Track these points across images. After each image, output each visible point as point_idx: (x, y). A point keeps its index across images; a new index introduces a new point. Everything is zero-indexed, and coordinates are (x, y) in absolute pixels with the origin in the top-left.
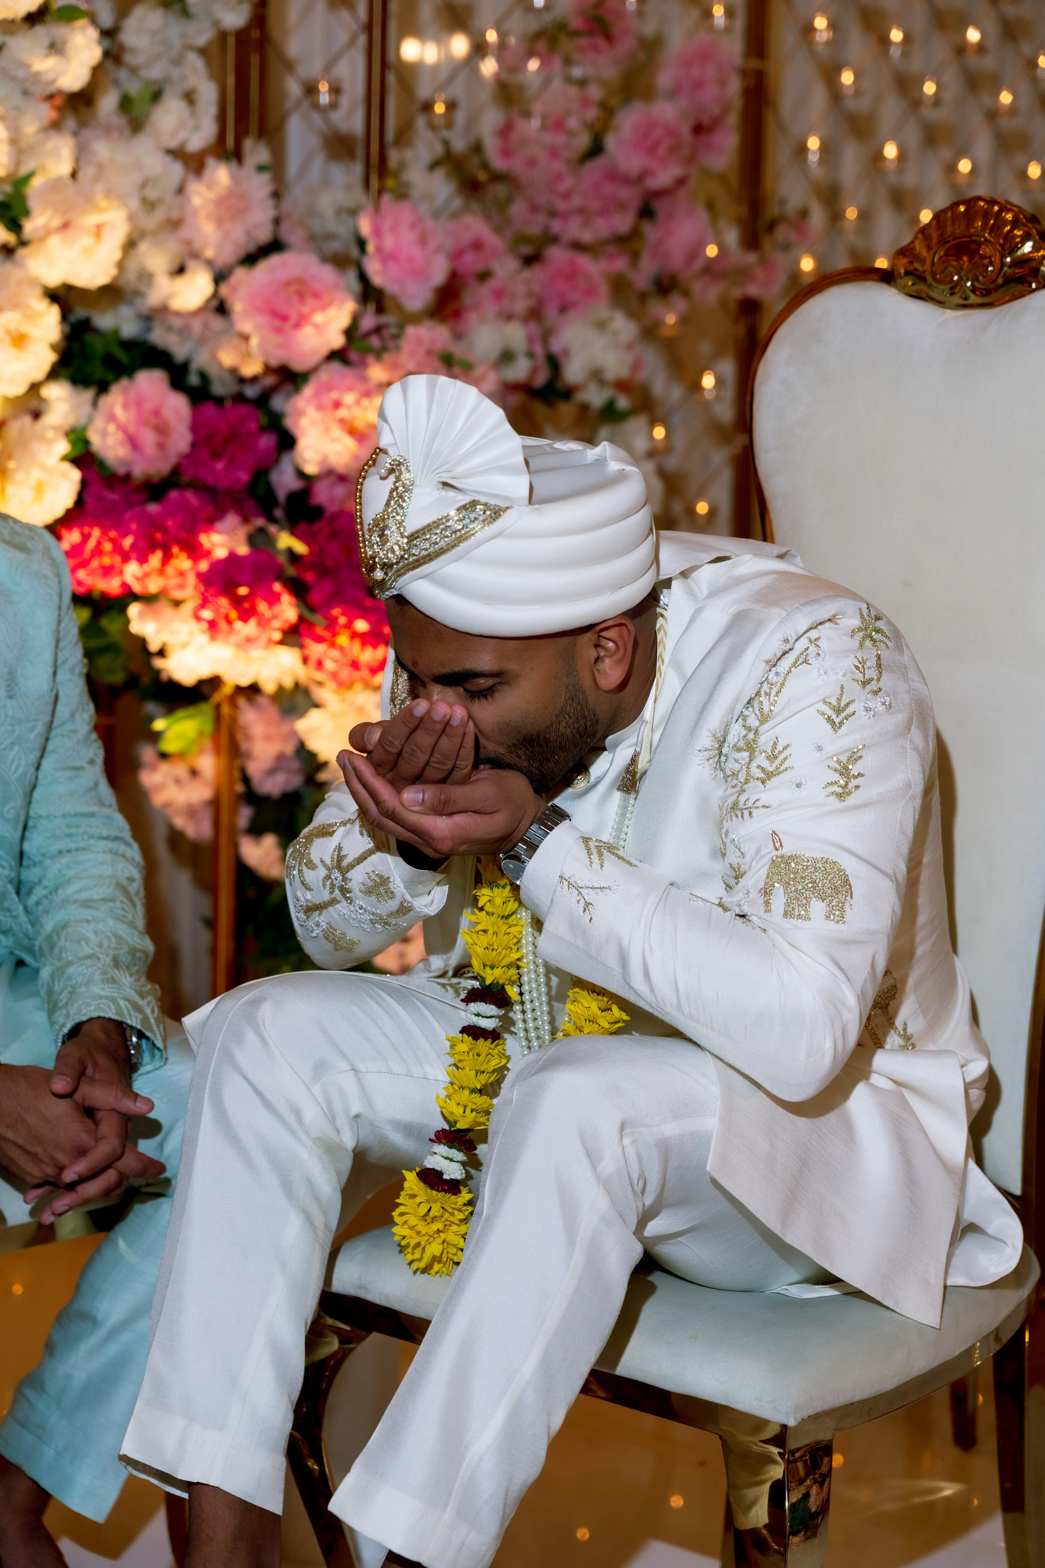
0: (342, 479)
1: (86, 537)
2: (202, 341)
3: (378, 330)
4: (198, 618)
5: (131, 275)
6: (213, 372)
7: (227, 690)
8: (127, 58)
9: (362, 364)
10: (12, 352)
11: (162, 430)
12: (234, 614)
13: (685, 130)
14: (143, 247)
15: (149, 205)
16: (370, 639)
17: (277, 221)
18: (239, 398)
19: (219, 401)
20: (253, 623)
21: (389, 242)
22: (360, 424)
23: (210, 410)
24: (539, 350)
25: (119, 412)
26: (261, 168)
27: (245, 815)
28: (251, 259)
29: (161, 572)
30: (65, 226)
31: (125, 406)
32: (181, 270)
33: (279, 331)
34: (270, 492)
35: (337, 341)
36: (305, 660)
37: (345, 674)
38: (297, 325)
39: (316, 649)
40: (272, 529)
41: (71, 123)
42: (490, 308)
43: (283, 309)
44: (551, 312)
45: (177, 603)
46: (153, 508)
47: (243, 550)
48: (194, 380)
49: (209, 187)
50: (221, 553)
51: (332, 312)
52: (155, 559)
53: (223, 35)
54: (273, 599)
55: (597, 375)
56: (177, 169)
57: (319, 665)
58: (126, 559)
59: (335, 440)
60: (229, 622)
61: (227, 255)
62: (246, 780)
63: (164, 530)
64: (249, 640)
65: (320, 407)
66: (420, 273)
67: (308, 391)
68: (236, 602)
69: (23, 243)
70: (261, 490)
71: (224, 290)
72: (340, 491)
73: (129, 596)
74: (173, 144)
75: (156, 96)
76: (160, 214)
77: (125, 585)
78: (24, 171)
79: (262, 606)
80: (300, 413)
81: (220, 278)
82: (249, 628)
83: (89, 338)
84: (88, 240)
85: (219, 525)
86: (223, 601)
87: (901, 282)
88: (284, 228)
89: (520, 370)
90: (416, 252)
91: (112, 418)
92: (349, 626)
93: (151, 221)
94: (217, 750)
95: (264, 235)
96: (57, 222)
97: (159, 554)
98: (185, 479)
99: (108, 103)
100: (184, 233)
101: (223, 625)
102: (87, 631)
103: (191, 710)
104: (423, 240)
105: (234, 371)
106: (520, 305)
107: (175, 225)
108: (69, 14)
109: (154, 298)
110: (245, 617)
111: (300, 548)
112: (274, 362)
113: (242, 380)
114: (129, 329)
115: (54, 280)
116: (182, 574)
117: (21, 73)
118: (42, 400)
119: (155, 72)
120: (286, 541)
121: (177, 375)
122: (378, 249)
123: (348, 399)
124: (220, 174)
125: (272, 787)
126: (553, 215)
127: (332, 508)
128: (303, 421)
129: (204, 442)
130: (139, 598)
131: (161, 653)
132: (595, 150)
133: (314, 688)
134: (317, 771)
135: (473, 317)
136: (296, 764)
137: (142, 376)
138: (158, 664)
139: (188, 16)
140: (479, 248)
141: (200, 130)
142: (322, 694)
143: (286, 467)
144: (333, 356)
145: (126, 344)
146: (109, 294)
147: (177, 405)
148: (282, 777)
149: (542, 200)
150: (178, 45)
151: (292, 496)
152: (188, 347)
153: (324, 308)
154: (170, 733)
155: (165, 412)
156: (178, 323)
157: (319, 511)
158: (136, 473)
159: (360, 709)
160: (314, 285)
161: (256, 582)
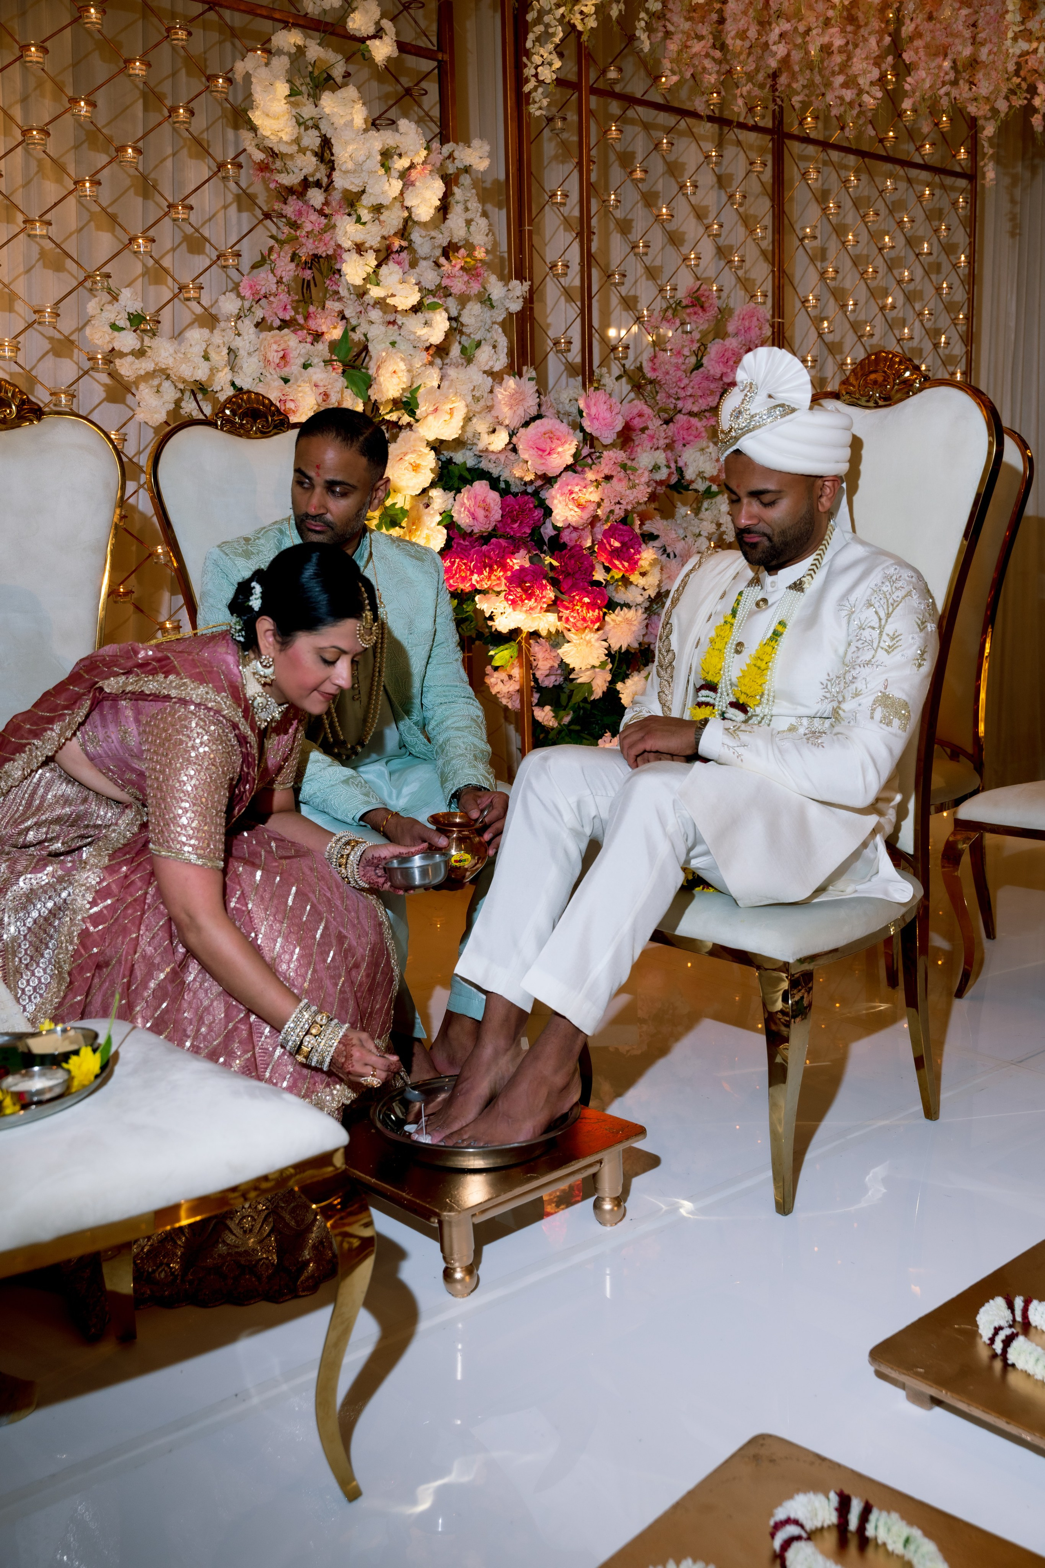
0: (576, 529)
1: (453, 563)
2: (506, 466)
3: (590, 455)
4: (507, 599)
5: (469, 434)
6: (511, 480)
7: (524, 635)
8: (462, 329)
9: (583, 471)
10: (413, 473)
11: (487, 509)
12: (524, 596)
14: (475, 420)
15: (476, 399)
16: (592, 606)
17: (540, 405)
18: (525, 493)
19: (515, 495)
20: (533, 600)
21: (593, 411)
22: (582, 501)
23: (510, 499)
24: (673, 465)
25: (466, 502)
26: (532, 379)
27: (536, 697)
28: (526, 424)
29: (489, 578)
30: (436, 410)
31: (468, 499)
32: (494, 431)
33: (541, 457)
34: (541, 538)
35: (570, 461)
36: (560, 619)
37: (579, 624)
38: (549, 454)
39: (566, 613)
40: (543, 555)
41: (438, 361)
42: (648, 445)
43: (543, 446)
44: (678, 446)
45: (498, 593)
46: (484, 547)
47: (528, 565)
48: (502, 485)
49: (506, 390)
50: (517, 567)
51: (567, 446)
52: (486, 572)
53: (510, 314)
54: (543, 588)
55: (701, 475)
56: (489, 381)
57: (567, 619)
58: (472, 574)
59: (571, 510)
60: (522, 601)
61: (515, 423)
62: (536, 680)
63: (490, 558)
64: (531, 609)
65: (562, 494)
66: (610, 425)
67: (556, 486)
68: (525, 591)
69: (417, 421)
70: (536, 537)
71: (514, 440)
72: (575, 535)
73: (475, 591)
74: (487, 368)
75: (478, 344)
76: (482, 403)
77: (472, 585)
78: (415, 386)
79: (537, 592)
80: (553, 498)
81: (512, 434)
82: (532, 603)
83: (451, 467)
84: (447, 417)
85: (516, 555)
86: (519, 590)
88: (543, 408)
89: (663, 474)
90: (608, 415)
91: (463, 504)
92: (580, 600)
93: (477, 407)
94: (521, 666)
95: (533, 412)
96: (431, 409)
97: (488, 570)
98: (499, 533)
99: (455, 351)
100: (494, 413)
101: (519, 602)
102: (457, 610)
103: (507, 646)
104: (610, 409)
105: (521, 479)
106: (662, 443)
107: (490, 408)
108: (433, 307)
109: (481, 445)
110: (529, 598)
111: (555, 563)
112: (539, 473)
113: (526, 484)
114: (470, 463)
115: (431, 438)
116: (499, 578)
117: (412, 337)
118: (430, 498)
119: (477, 337)
120: (548, 560)
121: (494, 483)
122: (589, 414)
123: (577, 489)
124: (511, 383)
125: (549, 683)
126: (678, 399)
127: (572, 544)
128: (555, 502)
129: (508, 514)
130: (479, 592)
131: (491, 618)
132: (699, 365)
133: (566, 632)
134: (570, 673)
135: (639, 449)
136: (559, 672)
137: (477, 484)
138: (490, 623)
139: (492, 307)
140: (640, 415)
141: (500, 362)
142: (570, 635)
143: (548, 525)
144: (568, 468)
145: (469, 470)
146: (459, 443)
147: (494, 497)
148: (553, 678)
149: (672, 391)
150: (489, 322)
151: (551, 538)
152: (499, 469)
153: (563, 445)
154: (496, 657)
155: (488, 500)
156: (493, 457)
157: (565, 545)
158: (476, 531)
159: (589, 642)
160: (558, 434)
161: (534, 580)
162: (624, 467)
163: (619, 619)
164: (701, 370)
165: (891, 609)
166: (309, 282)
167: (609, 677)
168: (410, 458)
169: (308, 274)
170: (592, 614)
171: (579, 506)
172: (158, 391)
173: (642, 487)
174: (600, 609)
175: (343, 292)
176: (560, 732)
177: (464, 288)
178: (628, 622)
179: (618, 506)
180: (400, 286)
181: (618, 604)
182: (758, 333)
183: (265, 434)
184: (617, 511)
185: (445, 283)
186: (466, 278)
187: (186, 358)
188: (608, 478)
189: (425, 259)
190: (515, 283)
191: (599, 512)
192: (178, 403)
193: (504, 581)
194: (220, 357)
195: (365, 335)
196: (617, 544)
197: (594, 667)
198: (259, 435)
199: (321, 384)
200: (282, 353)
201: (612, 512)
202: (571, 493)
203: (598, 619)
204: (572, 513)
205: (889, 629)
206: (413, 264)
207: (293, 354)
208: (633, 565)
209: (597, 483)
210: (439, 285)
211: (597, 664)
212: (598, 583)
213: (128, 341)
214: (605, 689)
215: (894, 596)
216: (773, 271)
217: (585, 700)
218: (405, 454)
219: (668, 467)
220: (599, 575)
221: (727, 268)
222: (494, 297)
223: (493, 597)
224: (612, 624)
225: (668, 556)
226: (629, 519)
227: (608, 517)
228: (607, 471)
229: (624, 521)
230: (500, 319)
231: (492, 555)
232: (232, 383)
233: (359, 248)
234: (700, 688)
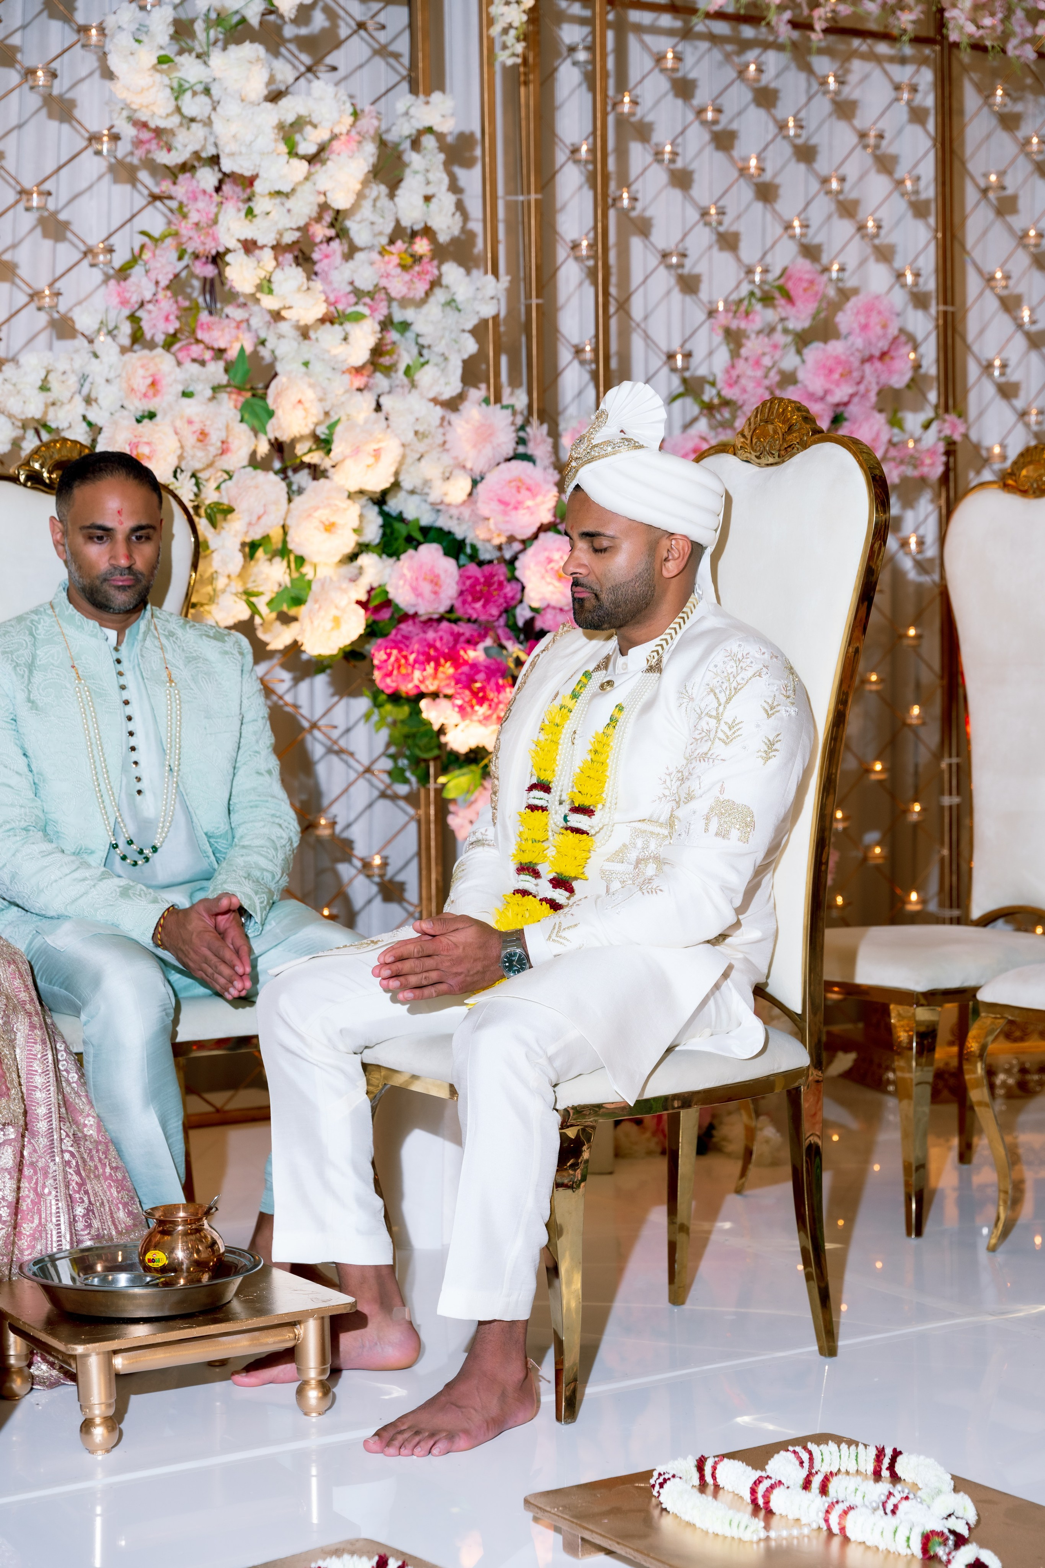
1: (386, 656)
2: (472, 523)
4: (456, 705)
6: (479, 545)
10: (326, 535)
11: (435, 581)
12: (474, 701)
13: (855, 360)
15: (419, 436)
17: (521, 441)
18: (495, 561)
19: (482, 563)
20: (485, 706)
23: (474, 569)
25: (406, 571)
26: (512, 408)
29: (435, 676)
30: (356, 451)
31: (410, 569)
32: (450, 476)
33: (505, 513)
34: (515, 622)
35: (547, 518)
38: (516, 508)
40: (512, 646)
43: (507, 499)
45: (448, 697)
46: (430, 634)
47: (485, 658)
48: (466, 550)
49: (467, 422)
52: (430, 668)
53: (483, 320)
54: (499, 690)
56: (439, 411)
58: (414, 668)
59: (549, 584)
60: (472, 707)
61: (479, 465)
63: (436, 649)
64: (484, 718)
65: (539, 564)
67: (531, 552)
68: (474, 694)
69: (334, 465)
70: (509, 620)
71: (479, 488)
73: (420, 694)
74: (431, 395)
75: (424, 364)
76: (429, 440)
77: (415, 686)
78: (331, 418)
79: (491, 695)
80: (526, 571)
81: (476, 481)
82: (484, 710)
83: (398, 526)
84: (371, 460)
85: (477, 645)
86: (467, 692)
91: (403, 575)
93: (422, 446)
96: (351, 449)
97: (432, 664)
98: (456, 615)
100: (450, 453)
101: (469, 709)
103: (465, 769)
107: (443, 447)
108: (353, 317)
109: (436, 496)
110: (481, 702)
112: (510, 534)
113: (496, 548)
114: (424, 518)
115: (352, 488)
116: (449, 677)
117: (328, 356)
118: (357, 566)
120: (515, 652)
121: (453, 546)
123: (558, 556)
124: (476, 411)
128: (530, 575)
129: (471, 590)
130: (427, 695)
131: (442, 732)
137: (424, 549)
138: (441, 739)
139: (458, 310)
141: (452, 384)
143: (523, 603)
144: (545, 527)
145: (418, 527)
146: (398, 489)
147: (448, 566)
151: (526, 623)
152: (464, 528)
153: (542, 496)
154: (450, 785)
155: (440, 572)
156: (454, 512)
158: (422, 612)
160: (529, 482)
161: (488, 680)
164: (796, 385)
168: (323, 514)
177: (404, 290)
180: (302, 294)
186: (406, 277)
193: (453, 682)
194: (64, 388)
195: (273, 352)
199: (196, 419)
200: (149, 381)
202: (551, 561)
204: (551, 588)
205: (728, 716)
206: (348, 256)
207: (164, 382)
215: (739, 678)
218: (316, 509)
221: (857, 236)
222: (459, 297)
223: (443, 703)
230: (469, 326)
231: (438, 644)
232: (84, 418)
233: (250, 246)
234: (532, 788)
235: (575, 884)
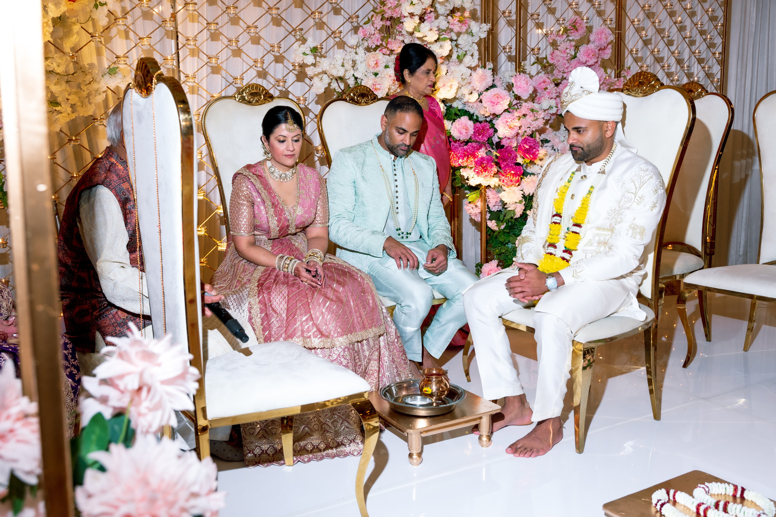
0: (509, 138)
2: (476, 109)
3: (516, 104)
4: (474, 171)
5: (459, 95)
6: (479, 116)
7: (483, 187)
8: (459, 46)
9: (512, 112)
11: (467, 129)
12: (483, 170)
13: (597, 50)
14: (462, 88)
15: (463, 79)
16: (515, 175)
17: (493, 81)
19: (481, 122)
21: (519, 84)
22: (512, 126)
23: (478, 124)
26: (489, 69)
27: (488, 215)
28: (487, 89)
29: (467, 161)
30: (444, 85)
31: (458, 125)
32: (471, 93)
33: (493, 106)
34: (492, 143)
35: (507, 107)
36: (500, 180)
37: (509, 183)
38: (496, 104)
39: (503, 178)
40: (492, 151)
41: (446, 62)
42: (547, 96)
43: (494, 101)
45: (472, 168)
46: (465, 147)
47: (485, 155)
48: (475, 117)
49: (478, 74)
50: (480, 156)
51: (505, 101)
52: (465, 159)
53: (481, 39)
54: (492, 166)
56: (469, 71)
57: (503, 181)
58: (459, 159)
60: (482, 172)
61: (481, 89)
62: (489, 208)
63: (467, 152)
64: (486, 176)
65: (502, 123)
66: (527, 91)
67: (500, 119)
68: (483, 168)
69: (435, 90)
70: (490, 142)
71: (481, 97)
72: (508, 141)
73: (460, 167)
74: (468, 66)
75: (465, 55)
76: (466, 81)
77: (459, 164)
79: (489, 168)
80: (498, 124)
81: (480, 95)
82: (486, 173)
83: (451, 109)
84: (449, 89)
85: (480, 150)
86: (480, 167)
87: (625, 91)
88: (496, 81)
89: (553, 111)
90: (525, 86)
91: (456, 127)
92: (509, 172)
94: (482, 201)
95: (490, 84)
96: (442, 85)
97: (466, 157)
98: (473, 140)
99: (454, 56)
100: (472, 85)
101: (480, 173)
103: (475, 192)
104: (527, 83)
105: (484, 115)
106: (554, 96)
107: (470, 83)
108: (445, 39)
109: (465, 100)
110: (485, 171)
111: (498, 155)
112: (492, 113)
113: (486, 117)
114: (460, 107)
115: (442, 98)
116: (472, 161)
119: (465, 49)
120: (495, 153)
121: (471, 117)
122: (516, 86)
123: (509, 120)
124: (480, 71)
125: (495, 209)
126: (564, 73)
127: (506, 145)
128: (499, 126)
129: (477, 131)
130: (463, 167)
131: (468, 179)
132: (575, 57)
133: (503, 186)
134: (505, 205)
135: (543, 99)
136: (500, 204)
137: (462, 118)
138: (467, 181)
139: (473, 36)
140: (544, 82)
141: (474, 62)
142: (504, 188)
143: (496, 136)
144: (505, 111)
145: (459, 110)
146: (455, 99)
147: (470, 124)
148: (497, 207)
149: (561, 70)
150: (471, 42)
151: (497, 143)
152: (474, 110)
153: (503, 100)
154: (469, 197)
155: (468, 125)
156: (471, 105)
157: (503, 146)
158: (461, 139)
159: (514, 191)
160: (501, 95)
161: (488, 163)
162: (532, 110)
163: (529, 180)
164: (576, 59)
165: (642, 184)
166: (389, 26)
167: (523, 208)
169: (388, 23)
170: (515, 179)
171: (510, 128)
172: (321, 79)
173: (540, 120)
174: (519, 176)
175: (404, 32)
176: (499, 232)
177: (459, 29)
178: (533, 181)
179: (529, 129)
180: (429, 32)
181: (529, 173)
182: (605, 41)
183: (367, 103)
184: (528, 132)
185: (451, 27)
186: (460, 25)
187: (335, 67)
188: (525, 115)
189: (442, 15)
190: (484, 24)
191: (520, 131)
192: (329, 84)
193: (474, 163)
194: (348, 65)
196: (527, 147)
197: (516, 203)
198: (365, 104)
200: (375, 62)
201: (525, 131)
202: (507, 122)
203: (518, 181)
204: (507, 131)
205: (640, 194)
206: (437, 18)
207: (380, 62)
208: (535, 156)
209: (519, 118)
210: (448, 27)
211: (518, 201)
212: (519, 164)
213: (310, 60)
214: (521, 213)
215: (644, 179)
216: (616, 8)
217: (512, 218)
219: (557, 107)
220: (520, 160)
221: (592, 8)
222: (473, 31)
223: (468, 170)
224: (526, 182)
225: (555, 150)
226: (534, 135)
227: (524, 134)
228: (524, 112)
229: (531, 136)
230: (476, 41)
231: (468, 150)
232: (353, 75)
233: (412, 15)
234: (554, 216)
235: (573, 252)
